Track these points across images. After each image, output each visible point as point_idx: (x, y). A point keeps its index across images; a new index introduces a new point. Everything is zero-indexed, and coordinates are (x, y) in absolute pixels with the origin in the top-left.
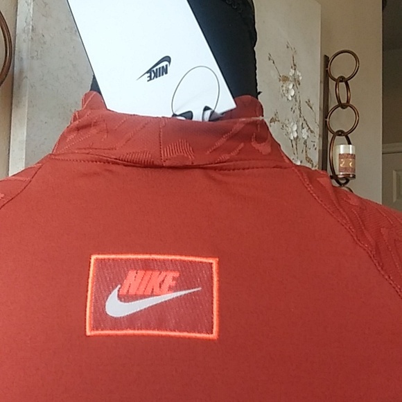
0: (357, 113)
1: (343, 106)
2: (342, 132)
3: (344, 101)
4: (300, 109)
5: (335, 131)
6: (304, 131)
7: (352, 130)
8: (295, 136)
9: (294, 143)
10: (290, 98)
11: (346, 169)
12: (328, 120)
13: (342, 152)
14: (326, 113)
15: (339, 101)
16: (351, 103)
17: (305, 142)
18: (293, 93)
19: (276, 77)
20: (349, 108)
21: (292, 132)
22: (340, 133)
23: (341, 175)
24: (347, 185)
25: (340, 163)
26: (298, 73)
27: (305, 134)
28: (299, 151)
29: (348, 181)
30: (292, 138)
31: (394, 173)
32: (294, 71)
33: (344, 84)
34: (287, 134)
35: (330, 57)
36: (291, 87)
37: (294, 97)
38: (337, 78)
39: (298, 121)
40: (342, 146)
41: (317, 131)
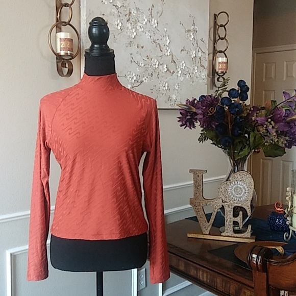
1: (222, 39)
2: (221, 51)
3: (222, 36)
4: (197, 43)
5: (218, 50)
6: (200, 53)
7: (225, 50)
8: (194, 56)
9: (194, 59)
10: (191, 39)
11: (221, 69)
12: (215, 45)
13: (220, 61)
14: (215, 42)
15: (219, 37)
16: (226, 38)
17: (200, 58)
18: (193, 37)
19: (184, 31)
20: (224, 40)
21: (193, 54)
22: (221, 52)
23: (220, 71)
24: (224, 76)
25: (219, 66)
26: (196, 27)
27: (200, 54)
28: (197, 62)
29: (224, 74)
30: (192, 57)
32: (193, 27)
33: (223, 28)
34: (190, 55)
35: (217, 14)
36: (192, 34)
37: (194, 38)
38: (219, 24)
39: (196, 49)
40: (220, 58)
41: (207, 52)
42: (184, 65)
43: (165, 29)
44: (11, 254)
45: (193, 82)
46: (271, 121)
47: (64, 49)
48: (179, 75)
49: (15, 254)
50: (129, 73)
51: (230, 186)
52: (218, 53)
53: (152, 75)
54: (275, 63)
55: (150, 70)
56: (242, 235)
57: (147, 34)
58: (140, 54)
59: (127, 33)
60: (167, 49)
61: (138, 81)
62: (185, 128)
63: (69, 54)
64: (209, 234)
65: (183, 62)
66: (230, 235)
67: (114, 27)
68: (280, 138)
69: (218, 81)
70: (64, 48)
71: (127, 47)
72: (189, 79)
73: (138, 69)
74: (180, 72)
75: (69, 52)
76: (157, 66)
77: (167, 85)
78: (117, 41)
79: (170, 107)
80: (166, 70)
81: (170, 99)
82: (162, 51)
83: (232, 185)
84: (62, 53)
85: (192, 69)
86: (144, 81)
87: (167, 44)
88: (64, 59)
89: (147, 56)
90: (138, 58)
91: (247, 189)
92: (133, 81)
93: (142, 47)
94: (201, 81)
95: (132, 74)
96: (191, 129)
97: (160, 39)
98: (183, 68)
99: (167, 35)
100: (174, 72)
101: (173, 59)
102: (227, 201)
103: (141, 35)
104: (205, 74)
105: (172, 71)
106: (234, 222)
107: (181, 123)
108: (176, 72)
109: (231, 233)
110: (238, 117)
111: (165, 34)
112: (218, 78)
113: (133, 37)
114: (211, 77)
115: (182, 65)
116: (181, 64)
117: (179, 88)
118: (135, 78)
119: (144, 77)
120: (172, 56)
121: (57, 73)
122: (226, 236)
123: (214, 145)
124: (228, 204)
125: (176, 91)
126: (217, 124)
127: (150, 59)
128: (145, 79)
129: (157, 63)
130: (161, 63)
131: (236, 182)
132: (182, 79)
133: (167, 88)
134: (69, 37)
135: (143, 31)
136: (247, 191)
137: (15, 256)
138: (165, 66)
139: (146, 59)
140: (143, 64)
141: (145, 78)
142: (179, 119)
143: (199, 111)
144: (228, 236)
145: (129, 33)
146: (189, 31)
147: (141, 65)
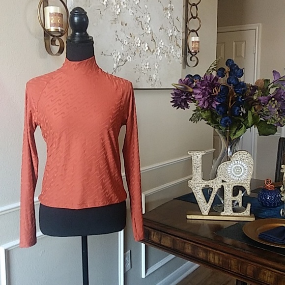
0: (200, 22)
1: (194, 18)
2: (194, 30)
3: (194, 15)
4: (173, 22)
5: (191, 29)
6: (175, 32)
8: (171, 34)
9: (171, 38)
10: (168, 18)
11: (195, 48)
12: (187, 24)
13: (193, 40)
14: (187, 21)
15: (192, 15)
16: (198, 16)
17: (176, 37)
18: (169, 15)
19: (162, 9)
20: (197, 19)
22: (193, 31)
23: (193, 51)
24: (196, 56)
25: (192, 45)
26: (172, 5)
27: (176, 33)
28: (173, 41)
29: (196, 53)
30: (169, 36)
31: (234, 43)
32: (170, 5)
33: (195, 7)
34: (167, 34)
36: (169, 12)
37: (170, 17)
38: (191, 3)
39: (172, 28)
40: (193, 37)
41: (181, 31)
42: (163, 44)
43: (146, 7)
44: (5, 250)
45: (170, 61)
46: (275, 100)
47: (55, 25)
48: (158, 54)
49: (9, 249)
50: (114, 51)
51: (230, 166)
52: (191, 33)
53: (135, 54)
54: (225, 43)
55: (133, 49)
56: (242, 213)
57: (130, 11)
58: (124, 32)
59: (112, 9)
60: (148, 27)
61: (122, 60)
62: (177, 109)
63: (60, 31)
64: (209, 215)
65: (162, 41)
66: (229, 214)
67: (101, 3)
68: (281, 117)
69: (191, 60)
70: (55, 23)
71: (112, 24)
72: (167, 59)
73: (122, 47)
74: (159, 51)
75: (59, 28)
76: (139, 45)
77: (148, 64)
78: (102, 17)
79: (151, 87)
80: (147, 48)
81: (150, 79)
82: (143, 29)
83: (232, 165)
84: (52, 29)
85: (169, 47)
86: (128, 60)
87: (148, 22)
88: (54, 36)
89: (130, 34)
90: (122, 36)
91: (246, 168)
92: (118, 60)
93: (126, 25)
94: (177, 60)
95: (118, 53)
96: (184, 109)
97: (141, 17)
98: (162, 47)
99: (147, 13)
100: (154, 51)
101: (152, 37)
102: (226, 181)
103: (124, 12)
104: (180, 53)
105: (152, 50)
106: (233, 201)
107: (174, 103)
108: (156, 51)
109: (230, 212)
110: (240, 97)
111: (145, 12)
112: (191, 57)
113: (118, 13)
114: (184, 56)
115: (162, 43)
116: (160, 43)
117: (158, 67)
118: (120, 57)
119: (127, 55)
120: (152, 34)
121: (46, 50)
122: (226, 216)
123: (209, 125)
124: (228, 183)
125: (156, 70)
126: (218, 103)
127: (133, 37)
128: (129, 58)
129: (140, 42)
130: (143, 41)
131: (236, 162)
132: (161, 58)
133: (148, 67)
134: (59, 12)
135: (126, 8)
136: (246, 171)
137: (8, 251)
138: (147, 45)
139: (129, 37)
140: (127, 43)
141: (129, 56)
142: (172, 100)
143: (198, 91)
144: (228, 216)
145: (114, 9)
146: (166, 9)
147: (125, 43)
